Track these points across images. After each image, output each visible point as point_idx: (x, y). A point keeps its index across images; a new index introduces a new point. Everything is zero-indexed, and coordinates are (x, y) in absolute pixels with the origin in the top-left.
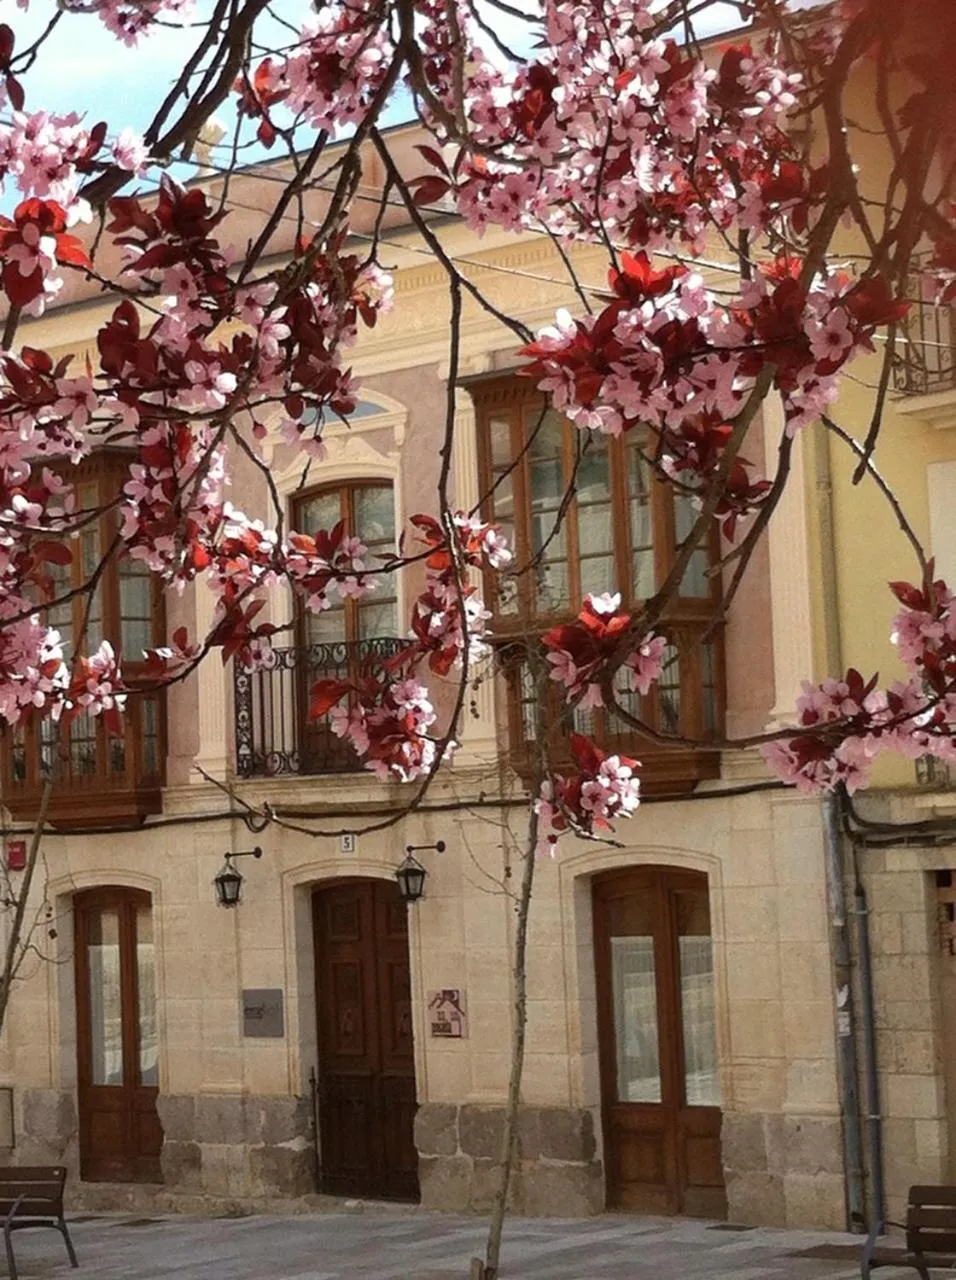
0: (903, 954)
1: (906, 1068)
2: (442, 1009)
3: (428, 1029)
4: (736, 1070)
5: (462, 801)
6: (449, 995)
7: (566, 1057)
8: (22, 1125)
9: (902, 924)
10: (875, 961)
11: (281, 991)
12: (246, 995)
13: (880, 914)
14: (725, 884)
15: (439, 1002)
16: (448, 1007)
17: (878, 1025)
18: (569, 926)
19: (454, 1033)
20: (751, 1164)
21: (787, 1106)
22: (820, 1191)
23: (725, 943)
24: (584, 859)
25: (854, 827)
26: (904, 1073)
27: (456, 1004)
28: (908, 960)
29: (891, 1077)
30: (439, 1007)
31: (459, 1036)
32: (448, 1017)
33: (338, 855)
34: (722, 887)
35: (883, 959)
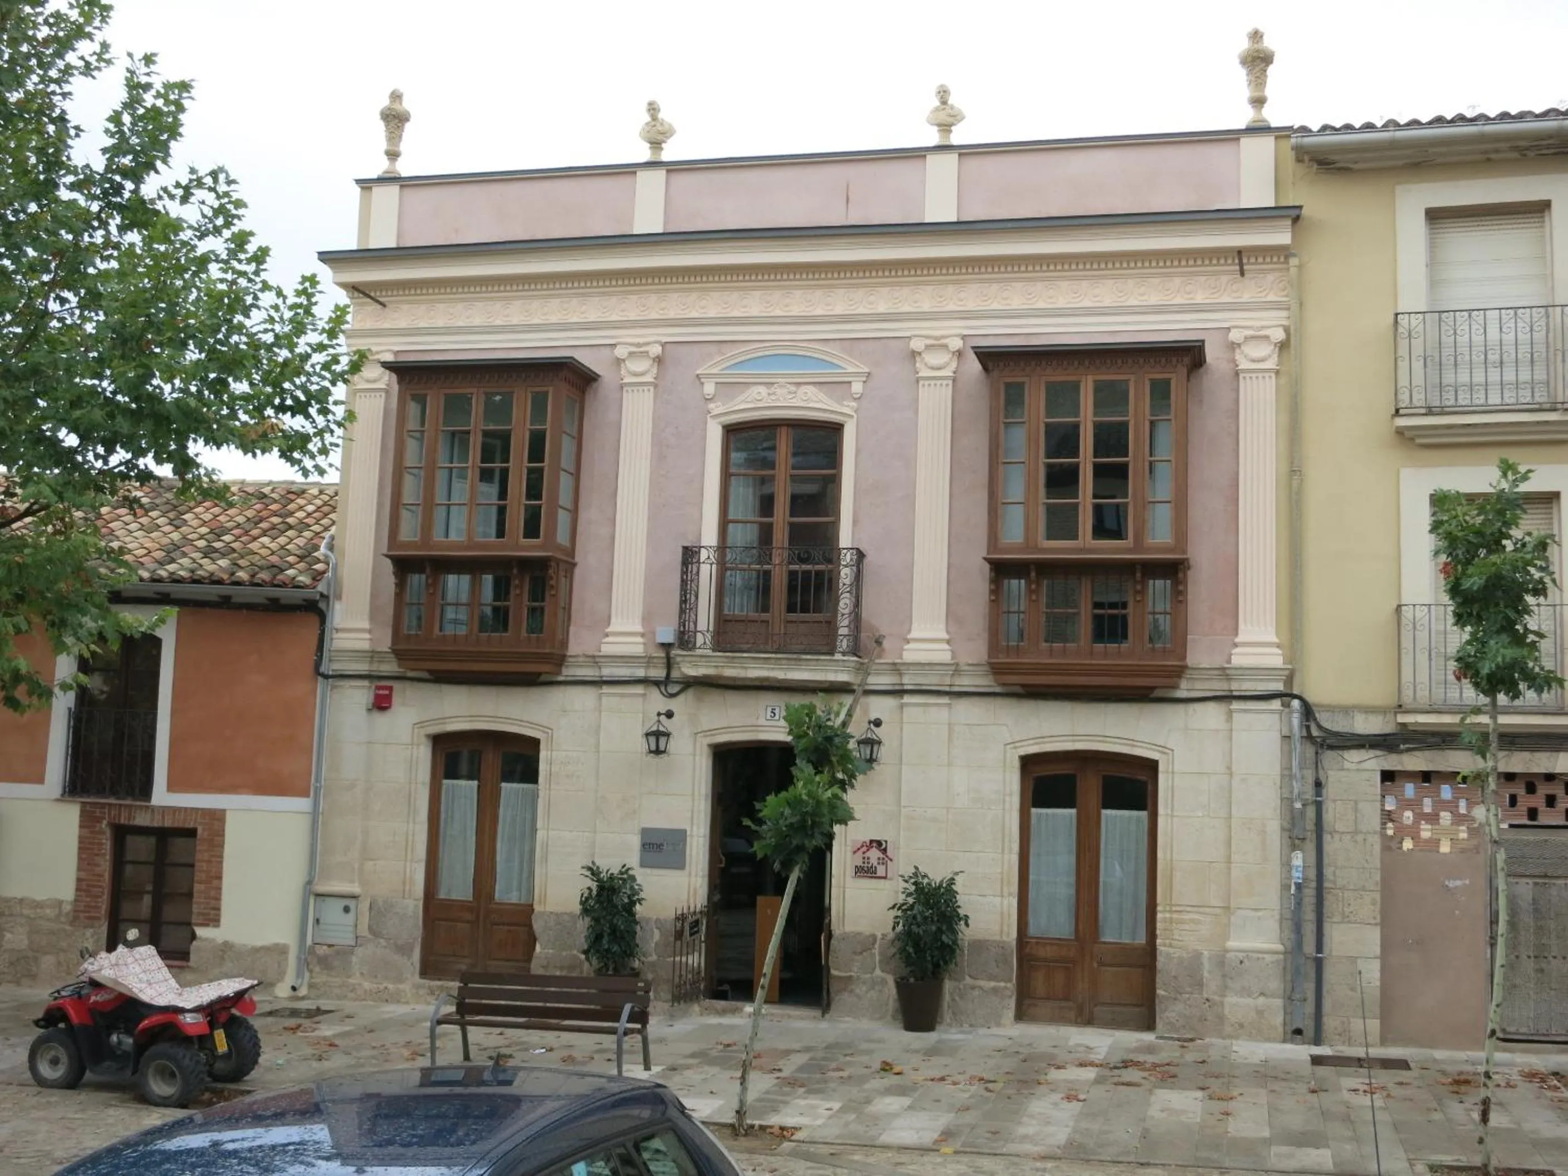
0: (1356, 832)
1: (1353, 919)
2: (867, 854)
3: (850, 871)
4: (1175, 916)
5: (906, 687)
6: (879, 844)
7: (999, 899)
8: (366, 926)
9: (1356, 810)
10: (1327, 838)
11: (685, 831)
12: (645, 832)
13: (1334, 801)
14: (1176, 770)
15: (864, 849)
16: (874, 854)
17: (1326, 885)
18: (1011, 795)
19: (879, 874)
20: (1188, 989)
21: (1231, 944)
22: (1260, 1012)
23: (1172, 816)
24: (1031, 742)
25: (1315, 732)
26: (1349, 922)
27: (884, 851)
28: (1360, 838)
29: (1335, 926)
30: (864, 853)
31: (885, 878)
32: (874, 861)
33: (762, 721)
34: (1173, 773)
35: (1337, 837)
